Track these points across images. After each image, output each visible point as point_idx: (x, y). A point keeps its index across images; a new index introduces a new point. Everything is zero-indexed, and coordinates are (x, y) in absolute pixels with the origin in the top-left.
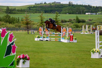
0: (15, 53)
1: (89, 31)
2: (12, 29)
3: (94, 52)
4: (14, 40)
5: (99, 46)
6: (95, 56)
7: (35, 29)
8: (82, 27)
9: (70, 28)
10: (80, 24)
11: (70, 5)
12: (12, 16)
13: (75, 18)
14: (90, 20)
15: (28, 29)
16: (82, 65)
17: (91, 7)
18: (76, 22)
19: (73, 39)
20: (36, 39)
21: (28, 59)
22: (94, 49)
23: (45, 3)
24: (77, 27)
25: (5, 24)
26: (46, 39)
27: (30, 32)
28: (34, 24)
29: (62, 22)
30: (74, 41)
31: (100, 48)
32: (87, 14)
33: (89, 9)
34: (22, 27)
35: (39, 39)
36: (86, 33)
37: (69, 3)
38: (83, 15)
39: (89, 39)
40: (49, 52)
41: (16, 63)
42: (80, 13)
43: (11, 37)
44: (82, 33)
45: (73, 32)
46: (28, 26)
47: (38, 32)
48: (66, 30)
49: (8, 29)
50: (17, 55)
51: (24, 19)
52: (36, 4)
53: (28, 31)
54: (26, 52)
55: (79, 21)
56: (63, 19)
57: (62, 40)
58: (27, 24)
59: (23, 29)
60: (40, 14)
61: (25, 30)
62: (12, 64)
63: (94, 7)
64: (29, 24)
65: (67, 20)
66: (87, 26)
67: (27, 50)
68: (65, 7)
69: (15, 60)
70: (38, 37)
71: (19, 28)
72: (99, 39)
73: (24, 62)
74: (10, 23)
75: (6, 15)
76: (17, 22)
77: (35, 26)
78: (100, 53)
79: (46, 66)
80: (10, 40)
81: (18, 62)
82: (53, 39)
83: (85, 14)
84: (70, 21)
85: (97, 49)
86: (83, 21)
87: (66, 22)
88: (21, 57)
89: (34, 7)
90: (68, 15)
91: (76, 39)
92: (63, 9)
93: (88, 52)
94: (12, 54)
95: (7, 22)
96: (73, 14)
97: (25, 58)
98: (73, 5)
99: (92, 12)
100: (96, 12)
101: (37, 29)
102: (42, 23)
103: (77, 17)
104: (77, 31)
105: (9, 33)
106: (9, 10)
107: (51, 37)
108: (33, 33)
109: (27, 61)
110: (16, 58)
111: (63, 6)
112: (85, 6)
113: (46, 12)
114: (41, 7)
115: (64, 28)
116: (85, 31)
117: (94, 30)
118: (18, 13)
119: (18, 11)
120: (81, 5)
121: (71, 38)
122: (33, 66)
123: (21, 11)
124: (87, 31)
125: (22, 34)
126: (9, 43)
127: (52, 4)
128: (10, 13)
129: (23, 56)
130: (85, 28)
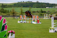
0: (7, 30)
1: (48, 17)
2: (5, 16)
3: (51, 29)
4: (6, 22)
5: (54, 26)
6: (51, 31)
7: (18, 16)
8: (44, 15)
9: (38, 16)
10: (43, 14)
11: (38, 3)
12: (5, 9)
13: (40, 10)
14: (49, 11)
15: (14, 16)
16: (44, 36)
17: (49, 4)
18: (41, 12)
19: (39, 22)
20: (18, 22)
21: (14, 33)
22: (51, 28)
23: (23, 2)
24: (41, 15)
25: (1, 13)
26: (24, 22)
27: (15, 18)
28: (17, 14)
29: (33, 12)
30: (40, 23)
31: (54, 27)
32: (47, 8)
33: (48, 5)
34: (10, 15)
35: (20, 22)
36: (46, 19)
37: (37, 2)
38: (44, 8)
39: (48, 22)
40: (26, 29)
41: (7, 35)
42: (43, 7)
43: (5, 21)
44: (44, 19)
45: (39, 18)
46: (14, 15)
47: (20, 18)
48: (35, 17)
49: (3, 16)
50: (8, 31)
51: (12, 10)
52: (18, 2)
53: (14, 17)
54: (13, 29)
55: (42, 12)
56: (34, 10)
57: (33, 22)
58: (13, 13)
59: (11, 16)
60: (21, 8)
61: (12, 17)
62: (5, 36)
63: (51, 4)
64: (15, 13)
65: (36, 11)
66: (47, 15)
67: (13, 28)
68: (34, 4)
69: (6, 33)
70: (20, 21)
71: (9, 16)
72: (53, 22)
73: (12, 35)
74: (4, 13)
75: (1, 8)
76: (8, 12)
77: (18, 15)
78: (54, 30)
79: (24, 37)
80: (4, 22)
81: (8, 35)
82: (28, 22)
83: (46, 8)
84: (37, 12)
85: (52, 27)
86: (45, 12)
87: (35, 12)
88: (10, 32)
89: (17, 4)
90: (36, 8)
91: (41, 22)
92: (33, 5)
93: (48, 29)
94: (5, 30)
95: (2, 12)
96: (39, 8)
97: (12, 32)
98: (39, 3)
99: (49, 7)
100: (52, 7)
101: (19, 16)
102: (22, 13)
103: (41, 10)
104: (41, 17)
105: (3, 18)
106: (4, 6)
107: (27, 21)
108: (17, 19)
109: (13, 34)
110: (7, 32)
111: (33, 3)
112: (46, 4)
113: (24, 7)
114: (21, 4)
115: (34, 16)
116: (46, 18)
117: (51, 17)
118: (8, 7)
119: (8, 6)
120: (43, 3)
121: (38, 21)
122: (17, 37)
123: (10, 6)
124: (47, 17)
125: (10, 19)
126: (3, 24)
127: (27, 2)
128: (4, 7)
129: (11, 31)
130: (46, 15)
